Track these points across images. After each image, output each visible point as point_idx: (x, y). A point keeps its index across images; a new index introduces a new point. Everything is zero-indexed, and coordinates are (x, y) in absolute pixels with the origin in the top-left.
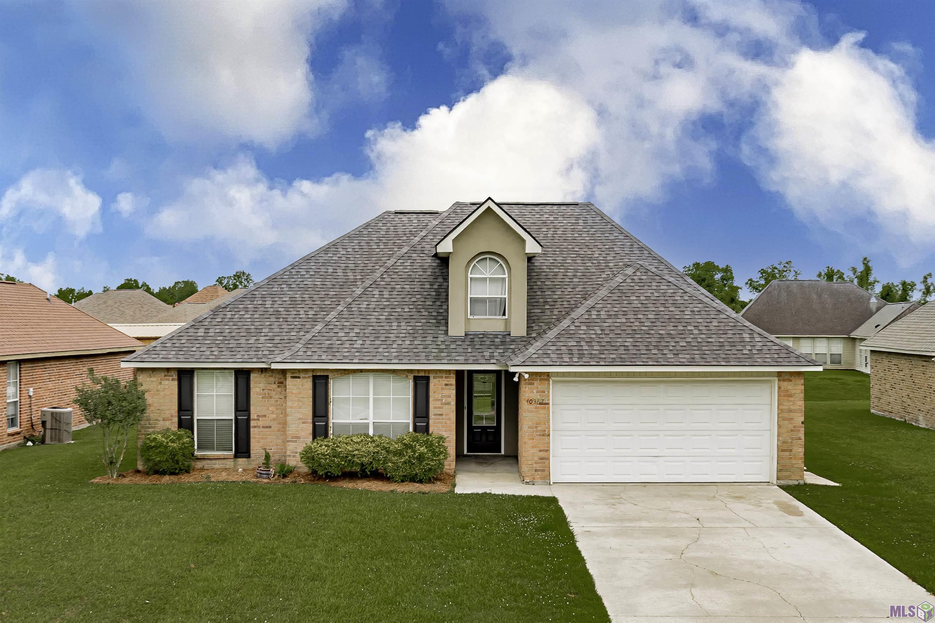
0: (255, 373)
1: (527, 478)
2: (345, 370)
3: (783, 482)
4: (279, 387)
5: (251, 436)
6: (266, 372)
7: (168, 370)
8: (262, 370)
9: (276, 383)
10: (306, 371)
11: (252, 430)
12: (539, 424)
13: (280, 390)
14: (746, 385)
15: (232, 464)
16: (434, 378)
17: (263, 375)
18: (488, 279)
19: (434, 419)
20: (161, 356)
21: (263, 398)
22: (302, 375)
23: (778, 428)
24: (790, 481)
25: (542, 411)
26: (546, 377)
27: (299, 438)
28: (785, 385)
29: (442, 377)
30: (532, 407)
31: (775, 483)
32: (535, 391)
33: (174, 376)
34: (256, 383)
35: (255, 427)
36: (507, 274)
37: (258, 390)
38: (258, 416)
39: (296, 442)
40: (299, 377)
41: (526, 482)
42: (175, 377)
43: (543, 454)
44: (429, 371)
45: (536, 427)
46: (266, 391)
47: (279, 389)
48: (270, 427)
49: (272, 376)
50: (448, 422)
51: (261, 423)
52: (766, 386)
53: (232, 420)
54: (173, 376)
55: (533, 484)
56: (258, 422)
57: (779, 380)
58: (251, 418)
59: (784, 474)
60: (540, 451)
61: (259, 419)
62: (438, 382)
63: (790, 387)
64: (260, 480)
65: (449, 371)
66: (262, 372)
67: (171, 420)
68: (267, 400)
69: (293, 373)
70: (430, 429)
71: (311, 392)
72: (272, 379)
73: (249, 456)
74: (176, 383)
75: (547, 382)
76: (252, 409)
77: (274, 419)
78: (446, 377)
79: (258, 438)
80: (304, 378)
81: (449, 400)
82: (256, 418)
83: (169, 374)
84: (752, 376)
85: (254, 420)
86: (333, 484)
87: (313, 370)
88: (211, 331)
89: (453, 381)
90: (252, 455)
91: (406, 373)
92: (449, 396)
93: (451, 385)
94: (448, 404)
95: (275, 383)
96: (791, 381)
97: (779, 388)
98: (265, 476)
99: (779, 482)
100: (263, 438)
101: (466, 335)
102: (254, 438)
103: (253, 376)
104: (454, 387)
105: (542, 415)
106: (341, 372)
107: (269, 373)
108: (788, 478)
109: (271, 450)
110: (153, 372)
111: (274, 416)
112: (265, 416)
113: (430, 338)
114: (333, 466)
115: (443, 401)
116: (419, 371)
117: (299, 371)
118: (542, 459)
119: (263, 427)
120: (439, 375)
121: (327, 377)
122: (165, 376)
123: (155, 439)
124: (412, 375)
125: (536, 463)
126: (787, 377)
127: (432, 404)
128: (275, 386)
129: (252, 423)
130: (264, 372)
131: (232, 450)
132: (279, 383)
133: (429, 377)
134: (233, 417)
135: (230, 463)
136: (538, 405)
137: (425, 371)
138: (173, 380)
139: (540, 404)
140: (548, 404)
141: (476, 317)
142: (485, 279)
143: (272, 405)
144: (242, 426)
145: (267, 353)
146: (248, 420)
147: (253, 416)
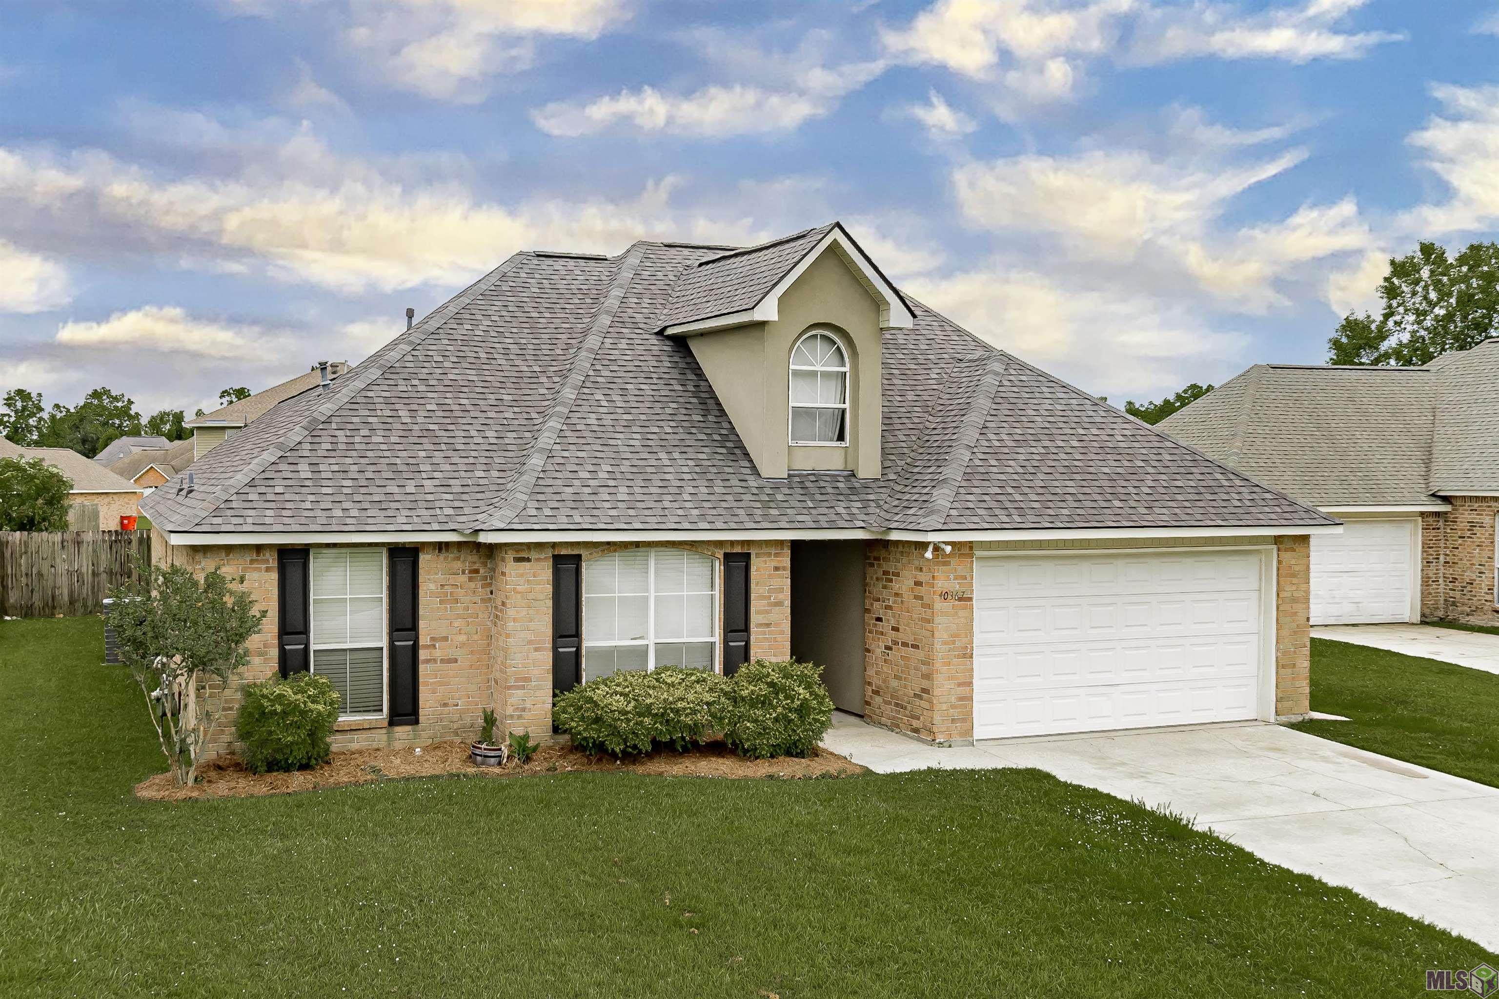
0: (427, 553)
1: (940, 736)
2: (608, 543)
3: (1283, 719)
4: (471, 579)
5: (421, 680)
6: (447, 550)
7: (259, 548)
8: (441, 547)
9: (467, 572)
10: (540, 546)
11: (422, 668)
12: (957, 636)
13: (474, 586)
14: (1230, 558)
15: (385, 738)
16: (757, 555)
17: (442, 557)
18: (819, 373)
19: (757, 633)
20: (250, 520)
21: (441, 602)
22: (533, 555)
23: (1277, 630)
24: (1293, 716)
25: (961, 613)
26: (967, 551)
27: (528, 679)
28: (1286, 556)
29: (769, 555)
30: (947, 606)
31: (1272, 720)
32: (952, 577)
33: (271, 561)
34: (429, 573)
35: (427, 661)
36: (848, 365)
37: (432, 586)
38: (433, 639)
39: (523, 688)
40: (528, 560)
41: (940, 743)
42: (273, 563)
43: (962, 691)
44: (749, 543)
45: (954, 642)
46: (448, 589)
47: (472, 585)
48: (456, 661)
49: (458, 559)
50: (779, 637)
51: (438, 653)
52: (1253, 559)
53: (382, 649)
54: (268, 561)
55: (950, 746)
56: (433, 651)
57: (1279, 550)
58: (420, 644)
59: (1287, 704)
60: (959, 685)
61: (434, 646)
62: (763, 565)
63: (1293, 562)
64: (483, 769)
65: (781, 543)
66: (440, 550)
67: (265, 653)
68: (449, 606)
69: (517, 551)
70: (752, 652)
71: (549, 588)
72: (458, 565)
73: (417, 722)
74: (274, 576)
75: (969, 560)
76: (422, 624)
77: (462, 645)
78: (776, 555)
79: (432, 684)
80: (538, 560)
81: (781, 596)
82: (428, 643)
83: (261, 557)
84: (1242, 544)
85: (427, 647)
86: (640, 769)
87: (554, 545)
88: (322, 468)
89: (786, 561)
90: (421, 719)
91: (712, 548)
92: (781, 590)
93: (784, 569)
94: (779, 604)
95: (463, 573)
96: (1295, 551)
97: (1279, 562)
98: (493, 760)
99: (1278, 718)
100: (441, 684)
101: (789, 476)
102: (427, 684)
103: (424, 559)
104: (788, 573)
105: (962, 620)
106: (602, 548)
107: (452, 553)
108: (1290, 711)
109: (457, 705)
110: (228, 555)
111: (463, 638)
112: (446, 639)
113: (734, 482)
114: (643, 733)
115: (772, 598)
116: (732, 543)
117: (529, 546)
118: (961, 699)
119: (442, 661)
120: (765, 550)
121: (579, 557)
122: (252, 561)
123: (281, 696)
124: (722, 552)
125: (953, 707)
126: (1289, 544)
127: (756, 605)
128: (463, 578)
129: (423, 654)
130: (444, 550)
131: (381, 710)
132: (471, 572)
133: (749, 554)
134: (384, 643)
135: (380, 738)
136: (957, 603)
137: (743, 543)
138: (268, 570)
139: (960, 599)
140: (970, 599)
141: (801, 443)
142: (814, 374)
143: (459, 616)
144: (404, 660)
145: (451, 512)
146: (415, 649)
147: (423, 640)
